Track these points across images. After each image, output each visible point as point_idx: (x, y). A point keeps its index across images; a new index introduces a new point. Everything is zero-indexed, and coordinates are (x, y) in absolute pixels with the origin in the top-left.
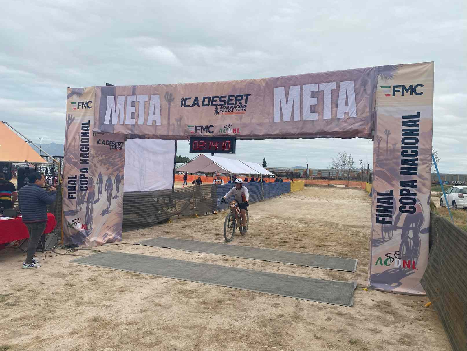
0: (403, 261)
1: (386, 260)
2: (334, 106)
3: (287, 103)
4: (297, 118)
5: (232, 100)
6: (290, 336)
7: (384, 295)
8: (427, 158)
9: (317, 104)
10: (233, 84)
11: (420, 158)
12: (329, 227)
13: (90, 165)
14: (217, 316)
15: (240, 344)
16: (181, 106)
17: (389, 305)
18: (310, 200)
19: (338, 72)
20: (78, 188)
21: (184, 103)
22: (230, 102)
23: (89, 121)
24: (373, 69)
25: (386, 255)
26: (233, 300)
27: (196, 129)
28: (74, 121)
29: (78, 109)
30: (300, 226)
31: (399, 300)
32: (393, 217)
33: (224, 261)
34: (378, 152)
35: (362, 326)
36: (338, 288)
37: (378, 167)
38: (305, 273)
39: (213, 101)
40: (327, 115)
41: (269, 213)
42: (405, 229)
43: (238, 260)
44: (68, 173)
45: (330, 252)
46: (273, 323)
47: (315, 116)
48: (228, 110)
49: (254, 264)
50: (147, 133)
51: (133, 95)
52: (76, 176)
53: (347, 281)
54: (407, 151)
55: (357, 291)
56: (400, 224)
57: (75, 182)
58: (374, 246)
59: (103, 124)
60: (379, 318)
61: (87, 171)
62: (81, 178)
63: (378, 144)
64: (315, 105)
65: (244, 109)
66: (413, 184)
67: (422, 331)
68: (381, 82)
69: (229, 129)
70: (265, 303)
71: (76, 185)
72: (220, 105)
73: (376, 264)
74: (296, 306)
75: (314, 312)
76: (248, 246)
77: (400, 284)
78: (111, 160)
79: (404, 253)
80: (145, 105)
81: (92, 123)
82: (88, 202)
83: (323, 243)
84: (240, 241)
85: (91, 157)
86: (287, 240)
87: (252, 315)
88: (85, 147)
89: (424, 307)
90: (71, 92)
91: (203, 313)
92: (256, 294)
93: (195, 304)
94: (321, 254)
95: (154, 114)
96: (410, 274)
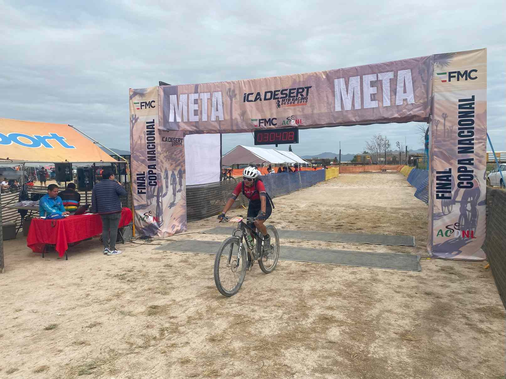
0: (462, 232)
1: (447, 232)
2: (393, 94)
3: (347, 94)
4: (358, 106)
5: (293, 93)
6: (374, 292)
7: (445, 262)
8: (483, 137)
9: (376, 92)
10: (294, 78)
11: (476, 138)
12: (378, 210)
13: (158, 161)
14: (307, 281)
15: (335, 298)
16: (244, 101)
17: (452, 268)
18: (349, 187)
19: (395, 62)
20: (147, 183)
21: (246, 98)
22: (292, 95)
23: (154, 120)
24: (428, 58)
25: (447, 227)
26: (314, 271)
27: (260, 123)
28: (138, 120)
29: (141, 109)
30: (348, 211)
31: (461, 265)
32: (452, 192)
33: (291, 243)
34: (436, 134)
35: (432, 284)
36: (404, 259)
37: (436, 148)
38: (370, 249)
39: (275, 95)
40: (387, 103)
41: (312, 201)
42: (463, 203)
43: (303, 242)
44: (136, 170)
45: (386, 232)
46: (357, 285)
47: (374, 104)
48: (289, 103)
49: (320, 245)
50: (211, 128)
51: (195, 93)
52: (144, 172)
53: (410, 253)
54: (463, 132)
55: (422, 260)
56: (459, 198)
57: (143, 179)
58: (435, 219)
59: (168, 122)
60: (445, 278)
61: (155, 167)
62: (149, 174)
63: (435, 127)
64: (375, 94)
65: (305, 100)
66: (470, 162)
67: (484, 284)
68: (437, 70)
69: (292, 120)
70: (343, 272)
71: (144, 180)
72: (281, 98)
73: (437, 236)
74: (371, 273)
75: (388, 276)
76: (307, 231)
77: (460, 252)
78: (173, 156)
79: (463, 224)
80: (208, 102)
81: (156, 122)
82: (158, 197)
83: (377, 225)
84: (297, 227)
85: (158, 153)
86: (341, 224)
87: (336, 280)
88: (151, 145)
89: (483, 269)
90: (132, 93)
91: (294, 280)
92: (332, 266)
93: (283, 274)
94: (378, 233)
95: (217, 110)
96: (469, 243)
